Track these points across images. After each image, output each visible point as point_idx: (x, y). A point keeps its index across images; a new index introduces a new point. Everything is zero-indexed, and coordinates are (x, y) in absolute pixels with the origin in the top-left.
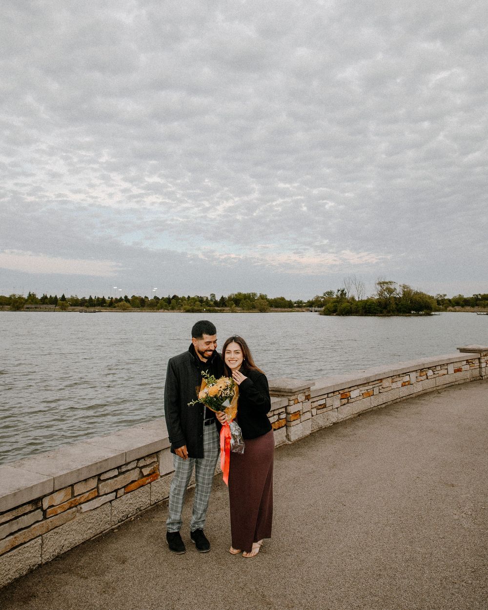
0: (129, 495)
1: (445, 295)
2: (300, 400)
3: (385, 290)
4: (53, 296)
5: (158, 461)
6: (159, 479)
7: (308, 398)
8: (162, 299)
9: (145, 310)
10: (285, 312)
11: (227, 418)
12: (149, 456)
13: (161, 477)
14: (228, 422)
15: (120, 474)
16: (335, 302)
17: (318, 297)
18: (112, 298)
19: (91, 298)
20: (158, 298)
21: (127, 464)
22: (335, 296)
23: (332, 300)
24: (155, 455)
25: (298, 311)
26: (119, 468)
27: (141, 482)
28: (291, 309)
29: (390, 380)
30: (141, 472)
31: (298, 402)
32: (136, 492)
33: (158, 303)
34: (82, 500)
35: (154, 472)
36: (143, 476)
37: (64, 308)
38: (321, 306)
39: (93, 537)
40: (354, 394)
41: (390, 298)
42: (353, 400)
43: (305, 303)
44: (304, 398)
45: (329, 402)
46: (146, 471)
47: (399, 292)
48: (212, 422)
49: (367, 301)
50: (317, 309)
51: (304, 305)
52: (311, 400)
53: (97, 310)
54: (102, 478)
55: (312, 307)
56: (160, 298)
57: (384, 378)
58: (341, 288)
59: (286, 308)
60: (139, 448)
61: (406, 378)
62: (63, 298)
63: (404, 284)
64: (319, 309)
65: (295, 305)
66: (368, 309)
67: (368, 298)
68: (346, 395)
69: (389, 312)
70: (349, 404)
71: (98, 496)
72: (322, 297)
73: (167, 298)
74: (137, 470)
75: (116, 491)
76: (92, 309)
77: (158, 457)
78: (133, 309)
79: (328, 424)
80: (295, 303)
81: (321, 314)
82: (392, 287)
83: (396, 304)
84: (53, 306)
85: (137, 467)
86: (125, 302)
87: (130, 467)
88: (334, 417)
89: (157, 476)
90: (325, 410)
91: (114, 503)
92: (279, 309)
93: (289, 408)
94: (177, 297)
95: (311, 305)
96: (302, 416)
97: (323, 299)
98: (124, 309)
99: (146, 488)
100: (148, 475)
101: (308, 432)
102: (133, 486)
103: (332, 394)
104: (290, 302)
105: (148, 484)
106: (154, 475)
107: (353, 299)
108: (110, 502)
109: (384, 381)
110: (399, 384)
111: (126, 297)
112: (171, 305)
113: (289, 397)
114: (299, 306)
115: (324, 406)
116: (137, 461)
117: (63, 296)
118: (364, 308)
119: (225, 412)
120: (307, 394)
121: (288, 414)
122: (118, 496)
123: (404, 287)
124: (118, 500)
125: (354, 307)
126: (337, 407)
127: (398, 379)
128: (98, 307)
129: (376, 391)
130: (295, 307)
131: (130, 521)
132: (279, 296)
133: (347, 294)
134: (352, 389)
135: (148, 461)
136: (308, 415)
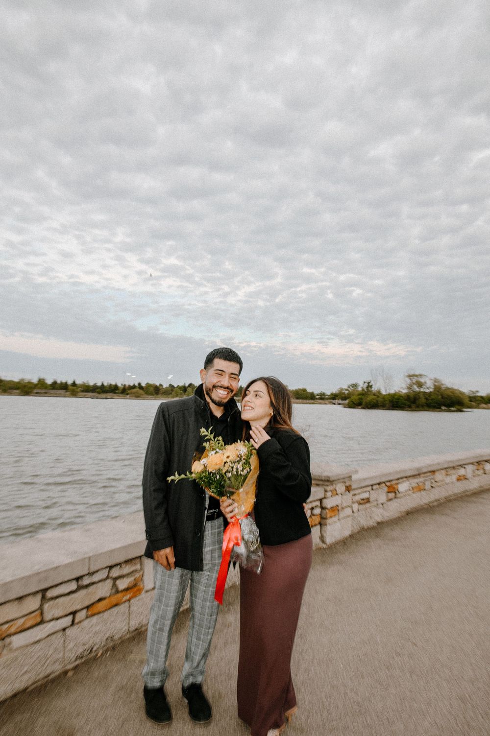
0: (95, 619)
1: (477, 391)
2: (339, 491)
3: (414, 384)
4: (64, 381)
5: (142, 569)
6: (143, 595)
7: (348, 489)
8: (177, 387)
9: (159, 398)
10: (307, 403)
11: (236, 511)
12: (127, 562)
13: (147, 591)
14: (238, 517)
15: (80, 588)
16: (359, 394)
17: (342, 389)
18: (125, 385)
19: (103, 385)
20: (173, 386)
21: (91, 574)
22: (360, 389)
23: (357, 393)
24: (138, 560)
25: (320, 403)
26: (77, 579)
27: (114, 600)
28: (312, 401)
29: (443, 472)
30: (114, 585)
31: (337, 494)
32: (106, 614)
33: (172, 390)
34: (13, 630)
35: (135, 585)
36: (117, 592)
37: (74, 394)
38: (344, 398)
39: (31, 685)
40: (403, 487)
41: (420, 392)
42: (401, 495)
43: (327, 395)
44: (344, 488)
45: (373, 496)
46: (122, 584)
47: (429, 387)
48: (218, 517)
49: (395, 394)
50: (340, 402)
51: (327, 397)
52: (352, 493)
53: (109, 397)
54: (49, 594)
55: (335, 399)
56: (176, 386)
57: (438, 470)
58: (367, 380)
59: (309, 399)
60: (112, 551)
61: (462, 472)
62: (74, 384)
63: (435, 378)
64: (344, 402)
65: (317, 397)
66: (396, 403)
67: (396, 392)
68: (394, 488)
69: (418, 407)
70: (396, 500)
71: (42, 622)
72: (347, 390)
73: (182, 386)
74: (109, 583)
75: (74, 613)
76: (104, 395)
77: (141, 564)
78: (147, 396)
79: (371, 523)
80: (318, 395)
81: (345, 407)
82: (422, 380)
83: (427, 399)
84: (63, 392)
85: (107, 578)
86: (138, 389)
87: (96, 578)
88: (379, 515)
89: (140, 591)
90: (368, 505)
91: (68, 632)
92: (301, 401)
93: (324, 501)
94: (194, 385)
95: (334, 398)
96: (340, 512)
97: (347, 392)
98: (138, 397)
99: (123, 608)
100: (127, 590)
101: (347, 533)
102: (101, 606)
103: (377, 486)
104: (312, 394)
105: (125, 601)
106: (135, 589)
107: (379, 392)
108: (64, 630)
109: (437, 474)
110: (454, 478)
111: (139, 384)
112: (186, 393)
113: (326, 487)
114: (322, 398)
115: (368, 501)
116: (108, 569)
117: (74, 382)
118: (391, 401)
119: (233, 500)
120: (347, 484)
121: (323, 508)
122: (77, 621)
123: (436, 380)
124: (76, 627)
125: (380, 399)
126: (382, 502)
127: (453, 471)
128: (111, 394)
129: (428, 485)
130: (317, 399)
131: (95, 658)
132: (301, 387)
133: (373, 386)
134: (401, 480)
135: (127, 569)
136: (348, 511)
